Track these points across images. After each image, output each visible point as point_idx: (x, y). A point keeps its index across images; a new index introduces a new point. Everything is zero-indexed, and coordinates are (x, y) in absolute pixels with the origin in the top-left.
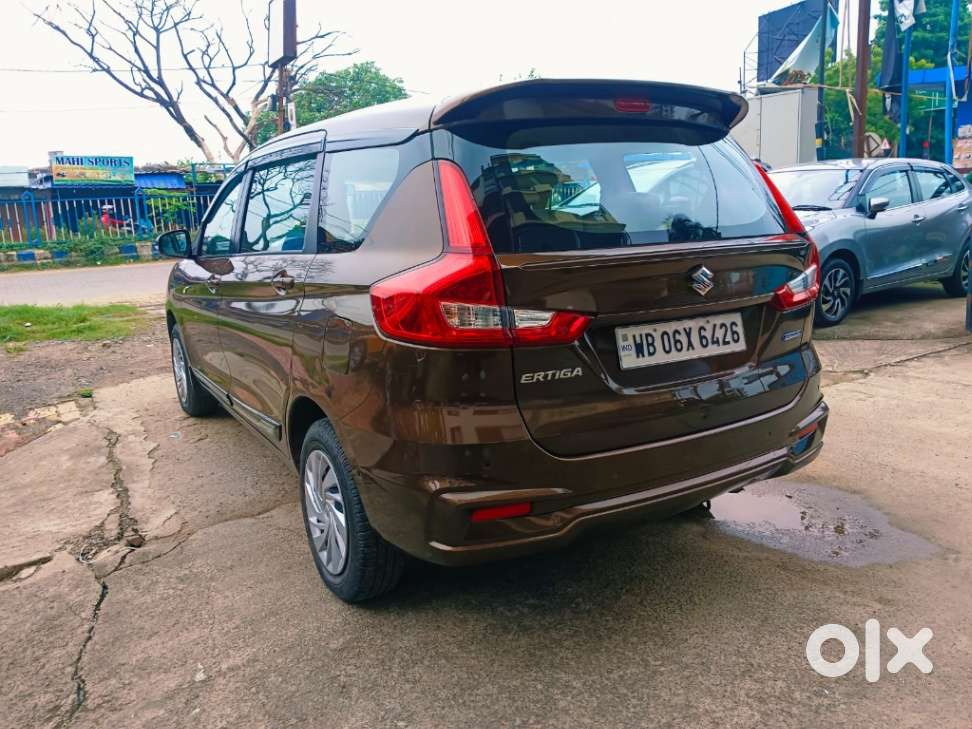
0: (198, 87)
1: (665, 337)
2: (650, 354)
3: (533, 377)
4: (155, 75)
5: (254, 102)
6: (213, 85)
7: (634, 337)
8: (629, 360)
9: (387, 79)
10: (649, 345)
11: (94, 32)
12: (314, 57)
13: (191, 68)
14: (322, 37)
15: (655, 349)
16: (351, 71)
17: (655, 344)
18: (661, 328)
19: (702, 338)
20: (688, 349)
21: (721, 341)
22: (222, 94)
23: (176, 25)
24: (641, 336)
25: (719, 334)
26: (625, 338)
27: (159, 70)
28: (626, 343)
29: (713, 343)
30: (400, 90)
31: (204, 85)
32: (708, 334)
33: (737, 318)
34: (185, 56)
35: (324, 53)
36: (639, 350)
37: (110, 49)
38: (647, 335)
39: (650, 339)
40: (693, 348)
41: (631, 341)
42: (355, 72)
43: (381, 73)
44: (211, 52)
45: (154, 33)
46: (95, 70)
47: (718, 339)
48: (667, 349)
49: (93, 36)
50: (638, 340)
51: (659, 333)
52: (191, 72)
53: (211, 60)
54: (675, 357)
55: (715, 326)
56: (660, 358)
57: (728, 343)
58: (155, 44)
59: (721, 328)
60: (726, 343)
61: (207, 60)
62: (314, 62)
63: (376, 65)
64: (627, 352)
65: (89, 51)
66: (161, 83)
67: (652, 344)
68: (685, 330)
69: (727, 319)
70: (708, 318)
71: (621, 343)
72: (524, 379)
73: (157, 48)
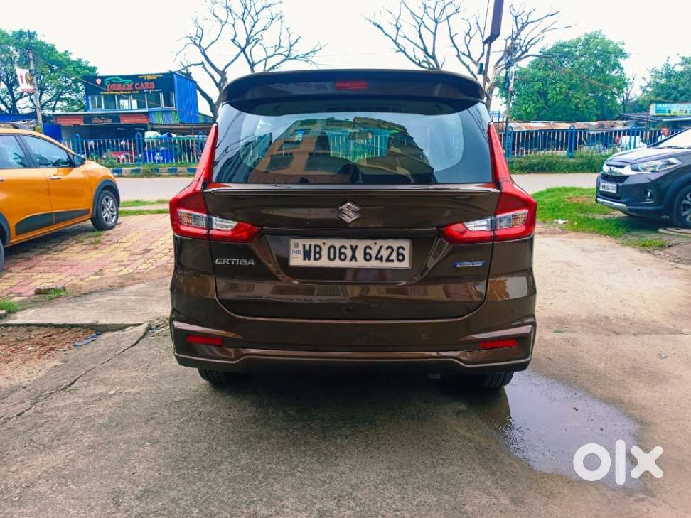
0: (457, 59)
1: (332, 250)
2: (315, 259)
3: (222, 261)
4: (430, 52)
5: (495, 66)
6: (469, 56)
7: (304, 246)
8: (297, 260)
9: (610, 43)
10: (315, 252)
11: (399, 26)
12: (542, 31)
13: (455, 46)
14: (551, 15)
15: (321, 256)
16: (582, 38)
17: (322, 253)
18: (330, 242)
19: (365, 254)
20: (351, 260)
21: (384, 258)
22: (474, 62)
23: (448, 17)
24: (310, 246)
25: (385, 253)
26: (296, 245)
27: (434, 48)
28: (296, 249)
29: (376, 258)
30: (621, 51)
31: (462, 57)
32: (374, 253)
33: (407, 244)
34: (452, 38)
35: (553, 27)
36: (307, 255)
37: (405, 37)
38: (316, 246)
39: (318, 249)
40: (356, 261)
41: (301, 249)
42: (585, 39)
43: (607, 38)
44: (472, 33)
45: (434, 23)
46: (398, 51)
47: (382, 256)
48: (332, 256)
49: (398, 29)
50: (307, 248)
51: (327, 246)
52: (455, 49)
53: (471, 38)
54: (337, 263)
55: (381, 247)
56: (324, 262)
57: (392, 261)
58: (434, 31)
59: (387, 248)
60: (388, 260)
61: (468, 38)
62: (542, 35)
63: (603, 33)
64: (295, 255)
65: (394, 39)
66: (434, 57)
67: (319, 253)
68: (351, 246)
69: (395, 244)
70: (377, 241)
71: (292, 248)
72: (217, 261)
73: (434, 34)
